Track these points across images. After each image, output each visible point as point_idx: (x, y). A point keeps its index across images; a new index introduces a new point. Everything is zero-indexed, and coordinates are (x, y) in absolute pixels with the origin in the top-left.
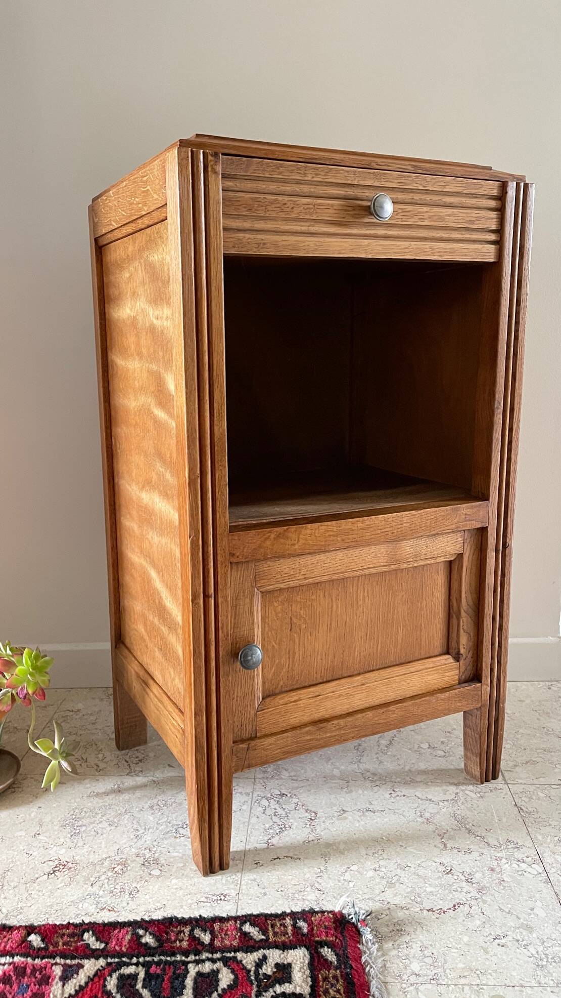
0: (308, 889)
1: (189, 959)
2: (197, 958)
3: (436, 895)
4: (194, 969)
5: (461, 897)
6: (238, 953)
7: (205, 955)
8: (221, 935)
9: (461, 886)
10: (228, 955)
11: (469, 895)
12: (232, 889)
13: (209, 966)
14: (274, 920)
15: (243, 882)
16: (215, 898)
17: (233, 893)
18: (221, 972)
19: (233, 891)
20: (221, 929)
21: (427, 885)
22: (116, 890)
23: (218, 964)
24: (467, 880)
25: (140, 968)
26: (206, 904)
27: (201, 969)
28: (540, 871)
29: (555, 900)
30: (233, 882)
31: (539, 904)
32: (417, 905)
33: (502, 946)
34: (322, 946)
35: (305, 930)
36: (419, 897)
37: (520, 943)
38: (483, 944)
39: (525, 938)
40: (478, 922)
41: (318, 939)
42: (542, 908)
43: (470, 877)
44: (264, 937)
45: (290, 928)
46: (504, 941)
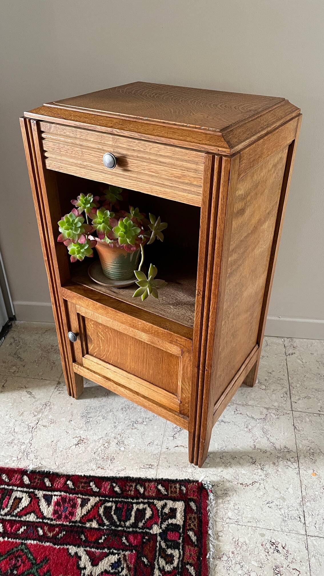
3: (246, 476)
4: (136, 507)
5: (257, 478)
6: (155, 500)
7: (140, 500)
10: (151, 501)
11: (260, 477)
14: (172, 483)
15: (160, 460)
16: (147, 467)
17: (156, 465)
20: (149, 486)
22: (105, 458)
24: (261, 469)
26: (143, 470)
27: (138, 507)
28: (296, 467)
29: (299, 485)
30: (156, 458)
31: (291, 486)
32: (236, 481)
33: (270, 508)
34: (191, 501)
35: (184, 492)
36: (238, 476)
37: (278, 507)
38: (262, 506)
39: (281, 504)
40: (261, 493)
41: (189, 497)
42: (292, 489)
43: (263, 467)
44: (166, 493)
45: (178, 489)
46: (271, 505)
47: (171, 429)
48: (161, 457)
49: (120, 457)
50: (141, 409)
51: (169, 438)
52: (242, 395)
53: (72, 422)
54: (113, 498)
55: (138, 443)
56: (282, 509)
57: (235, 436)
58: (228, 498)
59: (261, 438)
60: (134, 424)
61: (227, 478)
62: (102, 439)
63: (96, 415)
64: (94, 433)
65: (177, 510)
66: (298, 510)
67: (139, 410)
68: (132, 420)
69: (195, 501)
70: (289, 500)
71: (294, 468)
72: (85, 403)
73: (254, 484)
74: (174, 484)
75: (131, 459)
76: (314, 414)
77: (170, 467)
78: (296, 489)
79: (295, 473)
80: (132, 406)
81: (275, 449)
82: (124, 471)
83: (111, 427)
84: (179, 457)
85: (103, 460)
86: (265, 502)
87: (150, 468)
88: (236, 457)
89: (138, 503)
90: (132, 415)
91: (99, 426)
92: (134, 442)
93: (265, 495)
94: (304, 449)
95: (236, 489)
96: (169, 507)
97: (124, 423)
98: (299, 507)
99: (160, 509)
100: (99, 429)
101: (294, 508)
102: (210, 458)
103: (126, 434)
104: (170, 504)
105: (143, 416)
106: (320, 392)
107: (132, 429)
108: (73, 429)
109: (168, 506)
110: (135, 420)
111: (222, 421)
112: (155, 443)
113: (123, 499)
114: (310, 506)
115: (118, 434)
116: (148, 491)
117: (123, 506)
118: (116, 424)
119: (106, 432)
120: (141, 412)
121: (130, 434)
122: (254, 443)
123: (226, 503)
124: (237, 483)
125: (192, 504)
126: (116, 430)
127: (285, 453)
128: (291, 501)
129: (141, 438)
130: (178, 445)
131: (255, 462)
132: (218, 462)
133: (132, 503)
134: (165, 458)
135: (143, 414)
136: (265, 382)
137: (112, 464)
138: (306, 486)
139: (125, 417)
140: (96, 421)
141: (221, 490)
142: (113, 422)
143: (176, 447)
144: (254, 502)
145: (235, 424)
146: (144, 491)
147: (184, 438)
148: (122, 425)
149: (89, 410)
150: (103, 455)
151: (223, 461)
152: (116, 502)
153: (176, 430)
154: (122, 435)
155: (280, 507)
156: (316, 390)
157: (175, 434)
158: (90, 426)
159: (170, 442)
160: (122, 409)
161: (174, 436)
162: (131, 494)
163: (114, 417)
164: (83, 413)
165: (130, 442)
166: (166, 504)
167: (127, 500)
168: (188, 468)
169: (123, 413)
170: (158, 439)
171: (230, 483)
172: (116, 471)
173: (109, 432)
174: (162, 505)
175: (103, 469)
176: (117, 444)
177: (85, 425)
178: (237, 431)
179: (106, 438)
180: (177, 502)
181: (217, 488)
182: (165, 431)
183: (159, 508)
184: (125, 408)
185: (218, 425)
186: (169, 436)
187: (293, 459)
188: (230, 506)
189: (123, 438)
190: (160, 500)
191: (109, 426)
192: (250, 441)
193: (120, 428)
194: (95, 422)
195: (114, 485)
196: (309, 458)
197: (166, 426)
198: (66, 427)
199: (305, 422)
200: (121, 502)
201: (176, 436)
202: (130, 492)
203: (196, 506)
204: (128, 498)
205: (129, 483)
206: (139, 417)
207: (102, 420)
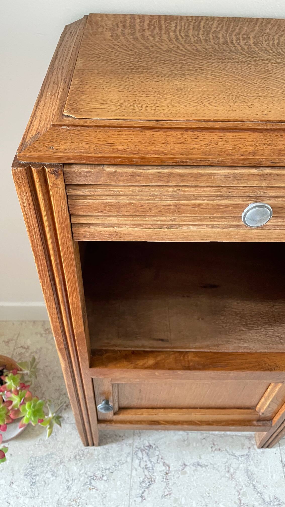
47: (139, 484)
50: (99, 455)
51: (136, 499)
53: (14, 486)
57: (215, 488)
60: (92, 481)
63: (44, 470)
64: (43, 501)
67: (96, 458)
68: (89, 473)
72: (28, 451)
80: (87, 450)
81: (264, 502)
83: (63, 488)
90: (89, 466)
91: (48, 488)
97: (79, 480)
100: (48, 494)
103: (83, 498)
105: (102, 466)
107: (90, 489)
108: (15, 497)
110: (92, 475)
111: (198, 465)
115: (73, 500)
118: (70, 483)
119: (58, 498)
120: (99, 460)
121: (87, 498)
122: (239, 495)
126: (70, 494)
129: (102, 503)
135: (101, 463)
139: (80, 471)
140: (44, 481)
142: (65, 481)
147: (155, 498)
148: (77, 484)
149: (33, 463)
153: (144, 485)
154: (78, 501)
157: (143, 493)
158: (36, 490)
160: (75, 457)
161: (143, 495)
163: (66, 472)
164: (27, 469)
169: (76, 464)
173: (62, 497)
177: (31, 488)
178: (217, 479)
182: (131, 489)
184: (79, 455)
185: (194, 471)
191: (61, 487)
192: (234, 493)
193: (74, 489)
194: (43, 483)
197: (132, 479)
198: (7, 494)
201: (145, 494)
206: (96, 469)
207: (52, 479)
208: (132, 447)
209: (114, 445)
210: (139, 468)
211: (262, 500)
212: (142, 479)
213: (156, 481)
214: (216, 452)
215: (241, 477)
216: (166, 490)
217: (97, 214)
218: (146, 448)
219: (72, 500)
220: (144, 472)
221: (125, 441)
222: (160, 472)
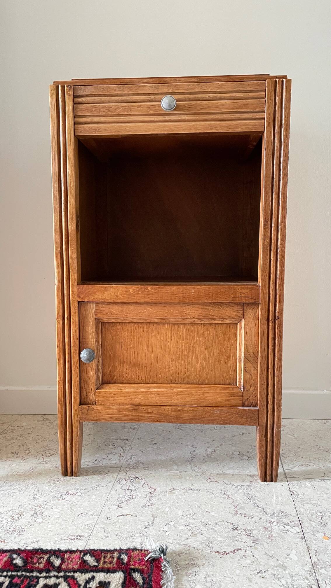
0: (137, 535)
1: (42, 575)
2: (47, 575)
3: (223, 543)
4: (43, 582)
5: (240, 545)
6: (76, 573)
7: (53, 573)
8: (68, 561)
9: (242, 538)
10: (69, 574)
11: (246, 544)
12: (87, 533)
13: (53, 581)
14: (107, 553)
15: (95, 529)
16: (74, 537)
17: (86, 535)
18: (60, 585)
19: (86, 534)
20: (69, 558)
21: (218, 536)
22: (10, 530)
23: (60, 579)
24: (247, 535)
25: (7, 578)
26: (66, 541)
27: (48, 582)
28: (299, 531)
29: (306, 550)
30: (88, 528)
31: (294, 552)
32: (209, 549)
33: (263, 578)
34: (134, 572)
35: (125, 561)
36: (211, 543)
37: (276, 576)
38: (250, 576)
39: (280, 573)
40: (249, 561)
41: (132, 567)
42: (295, 554)
43: (249, 533)
44: (96, 564)
45: (115, 559)
46: (264, 575)
47: (117, 498)
48: (96, 526)
49: (33, 529)
52: (217, 465)
54: (7, 572)
55: (64, 514)
56: (283, 579)
58: (197, 569)
59: (246, 503)
60: (64, 495)
61: (195, 546)
62: (11, 511)
63: (11, 488)
65: (111, 583)
66: (307, 579)
69: (141, 572)
70: (292, 568)
71: (296, 532)
73: (236, 551)
74: (111, 554)
75: (49, 531)
76: (316, 480)
77: (107, 537)
78: (302, 554)
79: (298, 537)
80: (64, 479)
82: (37, 543)
84: (124, 526)
85: (6, 532)
86: (254, 572)
87: (77, 539)
88: (208, 524)
89: (46, 577)
90: (63, 487)
92: (59, 512)
93: (255, 564)
94: (308, 512)
95: (207, 559)
96: (98, 581)
97: (49, 495)
98: (308, 575)
99: (83, 584)
100: (10, 501)
101: (301, 577)
102: (170, 526)
103: (49, 505)
104: (100, 577)
106: (320, 461)
107: (59, 500)
109: (97, 579)
110: (65, 492)
112: (91, 513)
113: (24, 573)
114: (326, 573)
116: (68, 563)
117: (22, 581)
118: (37, 496)
119: (20, 504)
121: (54, 505)
122: (235, 508)
123: (192, 574)
124: (211, 552)
125: (137, 577)
126: (36, 502)
127: (281, 517)
128: (296, 569)
129: (70, 508)
130: (123, 514)
131: (238, 527)
132: (181, 530)
133: (38, 578)
134: (103, 528)
135: (77, 485)
136: (248, 454)
137: (19, 536)
138: (316, 551)
139: (52, 489)
141: (185, 560)
142: (33, 495)
143: (120, 516)
144: (238, 572)
145: (207, 492)
146: (61, 564)
148: (45, 497)
150: (9, 527)
151: (189, 528)
152: (12, 577)
153: (123, 499)
154: (44, 506)
155: (279, 576)
156: (315, 459)
157: (120, 504)
159: (112, 511)
160: (50, 482)
162: (38, 567)
163: (36, 490)
165: (53, 513)
166: (93, 578)
167: (31, 574)
168: (135, 537)
170: (95, 509)
171: (200, 552)
172: (23, 544)
174: (88, 579)
175: (4, 542)
176: (33, 515)
179: (17, 511)
180: (112, 575)
181: (179, 558)
182: (106, 501)
183: (81, 583)
184: (54, 481)
186: (111, 506)
187: (293, 523)
188: (199, 578)
189: (43, 510)
190: (85, 573)
193: (41, 500)
195: (15, 556)
196: (316, 521)
197: (110, 495)
199: (306, 487)
200: (19, 577)
201: (122, 505)
202: (37, 564)
203: (143, 579)
204: (32, 572)
205: (40, 555)
206: (71, 489)
207: (18, 493)
208: (115, 478)
209: (95, 477)
210: (121, 489)
211: (263, 512)
212: (121, 496)
213: (138, 497)
214: (211, 483)
215: (239, 498)
216: (148, 503)
217: (88, 114)
218: (131, 478)
219: (36, 506)
220: (125, 492)
221: (109, 475)
222: (143, 492)
